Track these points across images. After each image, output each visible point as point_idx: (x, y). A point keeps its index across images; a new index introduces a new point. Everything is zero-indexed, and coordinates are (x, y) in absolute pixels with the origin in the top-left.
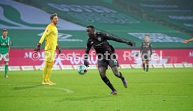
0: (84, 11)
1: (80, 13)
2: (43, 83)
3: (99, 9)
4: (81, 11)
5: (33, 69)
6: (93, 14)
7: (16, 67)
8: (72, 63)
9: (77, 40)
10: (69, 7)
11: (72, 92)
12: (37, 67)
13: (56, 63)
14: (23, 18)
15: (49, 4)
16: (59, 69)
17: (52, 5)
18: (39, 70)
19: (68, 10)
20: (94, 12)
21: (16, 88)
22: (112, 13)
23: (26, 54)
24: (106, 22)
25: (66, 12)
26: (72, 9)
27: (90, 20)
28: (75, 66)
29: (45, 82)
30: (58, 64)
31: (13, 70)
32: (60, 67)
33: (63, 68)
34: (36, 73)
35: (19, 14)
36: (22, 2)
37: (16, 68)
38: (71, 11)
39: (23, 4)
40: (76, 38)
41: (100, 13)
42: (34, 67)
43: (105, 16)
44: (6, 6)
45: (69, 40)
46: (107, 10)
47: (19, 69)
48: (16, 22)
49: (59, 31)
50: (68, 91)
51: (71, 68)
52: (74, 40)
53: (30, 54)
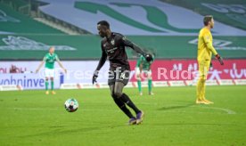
1: (242, 14)
7: (163, 82)
8: (233, 76)
9: (239, 48)
11: (234, 113)
12: (189, 83)
13: (212, 77)
14: (171, 22)
15: (203, 4)
16: (216, 84)
18: (191, 86)
19: (227, 11)
21: (164, 109)
23: (175, 66)
25: (224, 14)
26: (233, 10)
28: (236, 81)
29: (199, 100)
30: (215, 78)
32: (217, 82)
33: (221, 84)
35: (166, 18)
36: (169, 3)
37: (163, 84)
38: (231, 12)
39: (171, 5)
40: (237, 46)
42: (185, 83)
44: (150, 7)
49: (214, 37)
50: (230, 112)
51: (232, 84)
52: (234, 48)
53: (180, 65)
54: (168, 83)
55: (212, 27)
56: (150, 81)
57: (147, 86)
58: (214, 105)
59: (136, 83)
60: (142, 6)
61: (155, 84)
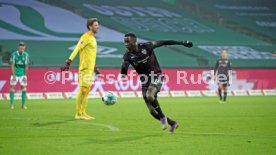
0: (135, 15)
1: (129, 17)
2: (77, 117)
3: (156, 12)
4: (130, 14)
5: (62, 97)
6: (148, 19)
7: (38, 94)
8: (118, 87)
11: (118, 129)
12: (68, 94)
13: (95, 89)
14: (47, 25)
15: (85, 5)
16: (99, 96)
17: (88, 6)
18: (70, 98)
19: (112, 14)
20: (149, 16)
21: (38, 124)
22: (174, 17)
24: (166, 30)
25: (109, 16)
26: (118, 12)
27: (143, 28)
28: (122, 93)
29: (79, 115)
30: (98, 90)
31: (34, 98)
32: (101, 95)
34: (68, 102)
35: (43, 20)
36: (46, 2)
37: (38, 96)
38: (116, 15)
39: (47, 5)
41: (157, 18)
42: (64, 95)
43: (163, 21)
44: (25, 7)
45: (113, 56)
46: (167, 13)
47: (42, 98)
48: (37, 29)
49: (99, 44)
50: (113, 129)
51: (117, 96)
54: (45, 96)
58: (95, 121)
60: (15, 6)
61: (28, 95)
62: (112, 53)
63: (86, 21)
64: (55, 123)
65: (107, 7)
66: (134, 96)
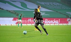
0: (50, 4)
1: (48, 5)
2: (35, 30)
3: (55, 4)
4: (49, 4)
5: (31, 25)
6: (53, 5)
7: (25, 24)
9: (47, 15)
10: (45, 3)
14: (28, 7)
17: (38, 2)
19: (44, 4)
20: (54, 5)
22: (60, 5)
24: (58, 8)
27: (52, 8)
31: (24, 25)
34: (33, 26)
35: (26, 5)
37: (25, 25)
38: (45, 4)
40: (47, 14)
42: (32, 24)
43: (57, 6)
45: (44, 15)
46: (58, 4)
47: (26, 25)
48: (26, 8)
51: (45, 25)
52: (46, 15)
53: (30, 19)
54: (27, 25)
55: (40, 9)
56: (21, 24)
57: (21, 25)
59: (17, 24)
61: (23, 25)
62: (44, 14)
63: (37, 6)
64: (30, 31)
65: (43, 2)
66: (50, 25)
